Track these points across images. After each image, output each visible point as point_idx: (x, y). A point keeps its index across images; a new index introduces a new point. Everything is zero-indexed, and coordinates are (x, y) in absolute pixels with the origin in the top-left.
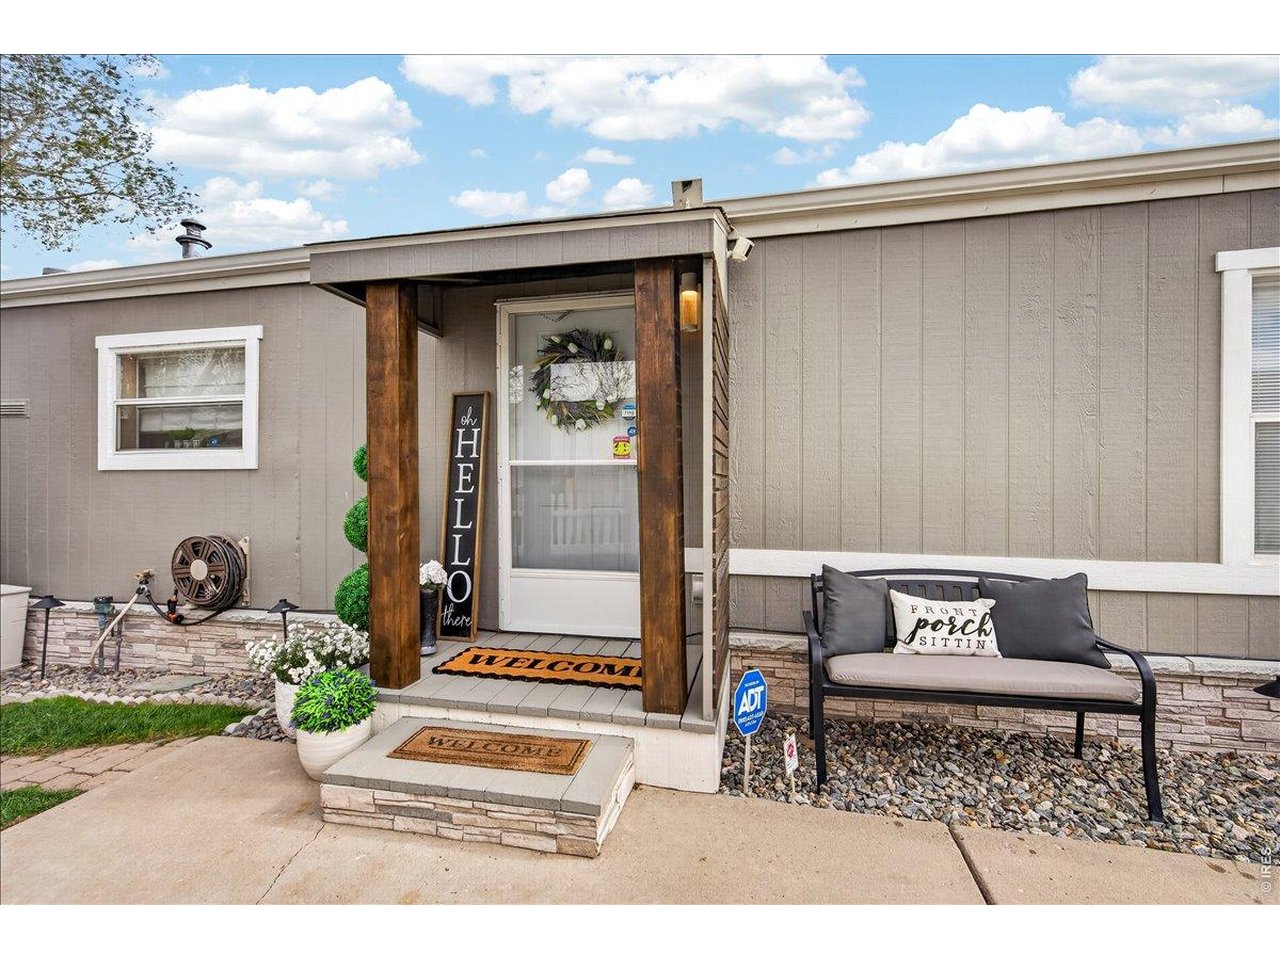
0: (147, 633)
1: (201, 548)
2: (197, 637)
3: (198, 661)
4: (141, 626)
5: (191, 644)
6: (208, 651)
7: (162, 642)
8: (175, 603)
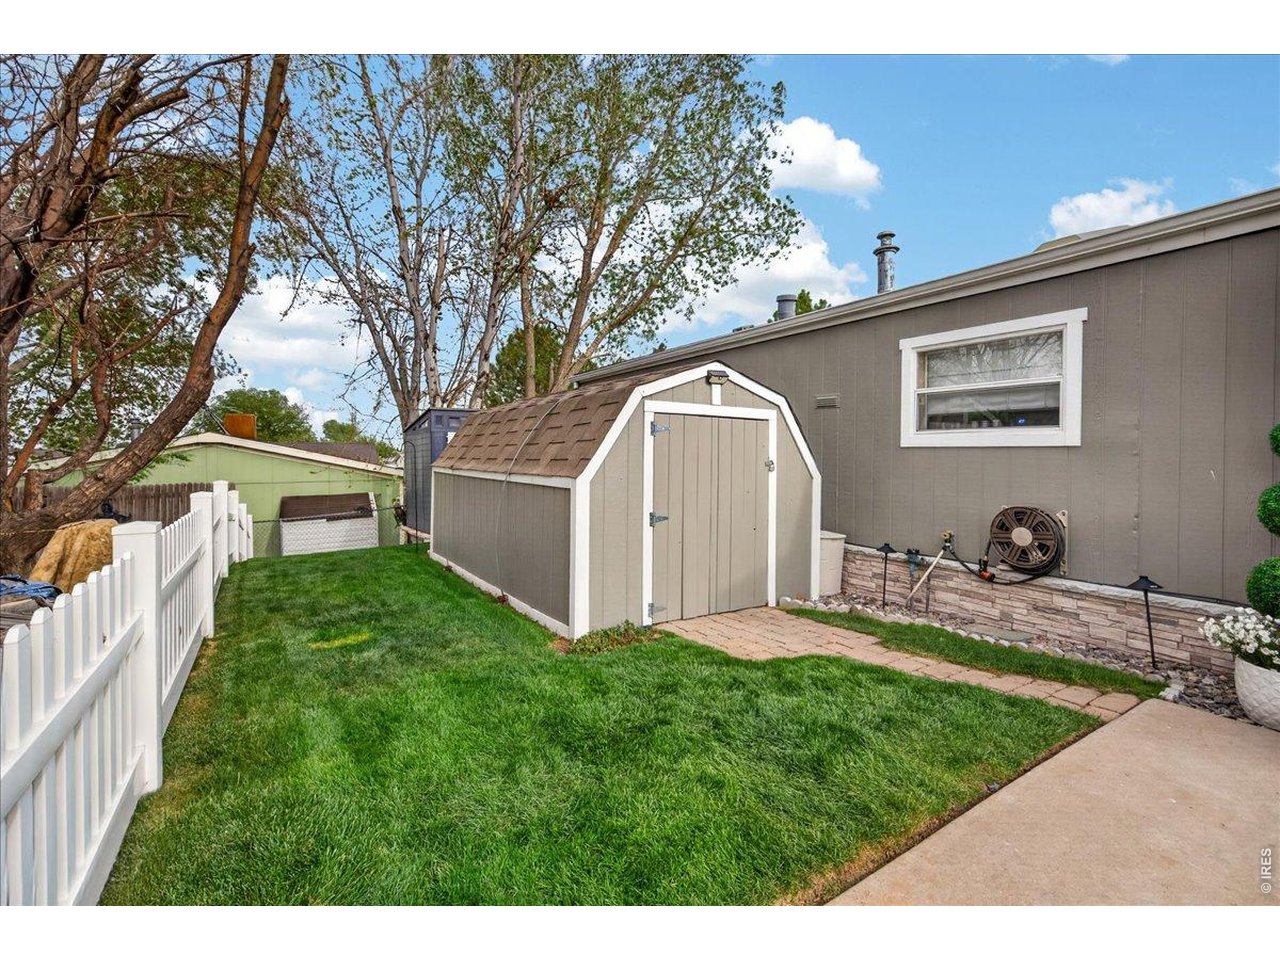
0: (951, 584)
1: (1026, 518)
2: (1006, 596)
3: (1006, 617)
4: (945, 578)
5: (997, 601)
6: (1017, 610)
7: (966, 594)
8: (986, 563)
